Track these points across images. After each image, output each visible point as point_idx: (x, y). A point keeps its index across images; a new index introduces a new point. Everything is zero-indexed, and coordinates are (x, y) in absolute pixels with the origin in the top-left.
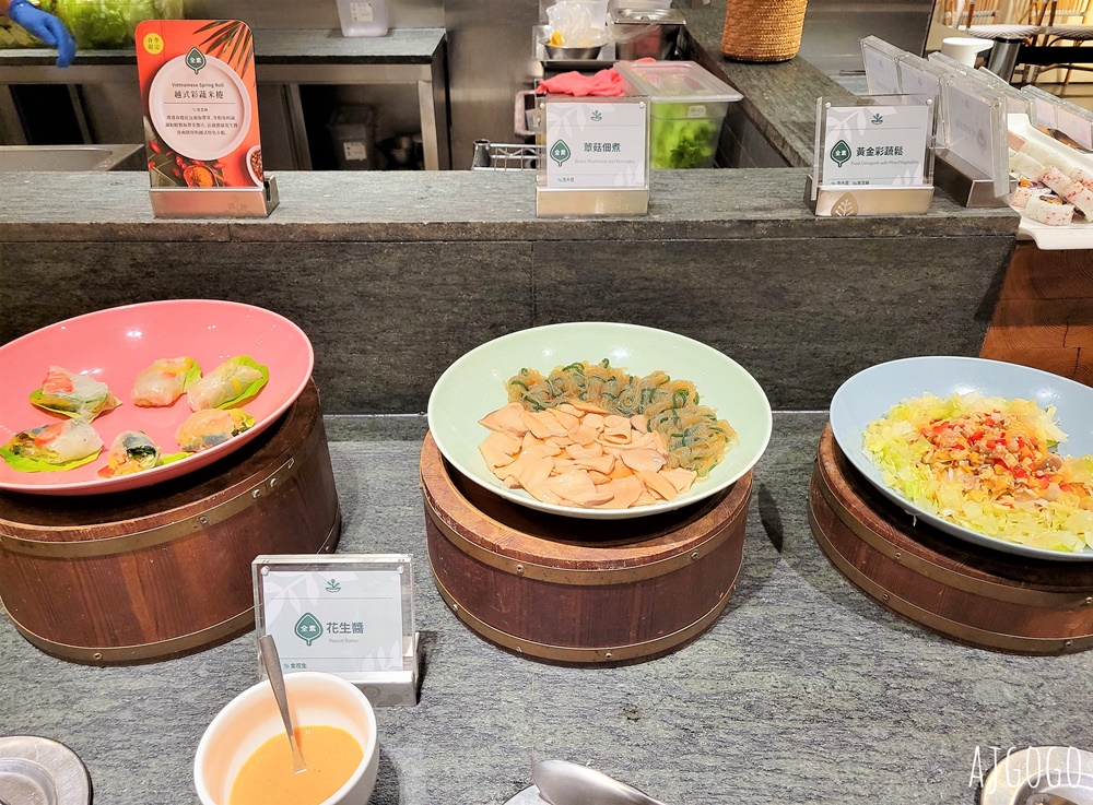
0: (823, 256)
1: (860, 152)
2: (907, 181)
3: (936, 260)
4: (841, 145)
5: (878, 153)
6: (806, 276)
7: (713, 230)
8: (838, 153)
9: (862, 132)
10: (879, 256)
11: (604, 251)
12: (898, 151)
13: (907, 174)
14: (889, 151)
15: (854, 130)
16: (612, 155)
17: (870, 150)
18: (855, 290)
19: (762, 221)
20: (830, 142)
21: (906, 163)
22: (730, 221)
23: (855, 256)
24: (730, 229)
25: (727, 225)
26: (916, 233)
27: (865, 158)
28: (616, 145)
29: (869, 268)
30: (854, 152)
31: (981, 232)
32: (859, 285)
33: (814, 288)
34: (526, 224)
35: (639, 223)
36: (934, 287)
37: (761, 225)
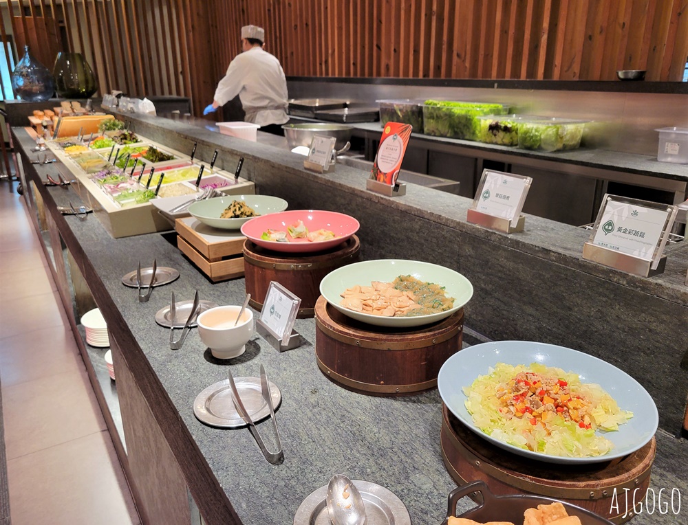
0: (583, 283)
1: (620, 229)
2: (642, 254)
3: (650, 311)
4: (610, 223)
5: (629, 233)
6: (575, 293)
7: (531, 249)
8: (607, 227)
9: (624, 219)
10: (615, 295)
11: (486, 245)
12: (642, 235)
13: (644, 250)
14: (636, 233)
15: (620, 216)
16: (505, 201)
17: (625, 230)
18: (602, 313)
19: (553, 252)
20: (604, 220)
21: (644, 243)
22: (539, 247)
23: (601, 290)
24: (538, 251)
25: (537, 249)
26: (637, 288)
27: (622, 234)
28: (508, 197)
29: (609, 301)
30: (616, 229)
31: (679, 301)
32: (604, 310)
33: (579, 302)
34: (459, 222)
35: (500, 235)
36: (650, 330)
37: (553, 254)
